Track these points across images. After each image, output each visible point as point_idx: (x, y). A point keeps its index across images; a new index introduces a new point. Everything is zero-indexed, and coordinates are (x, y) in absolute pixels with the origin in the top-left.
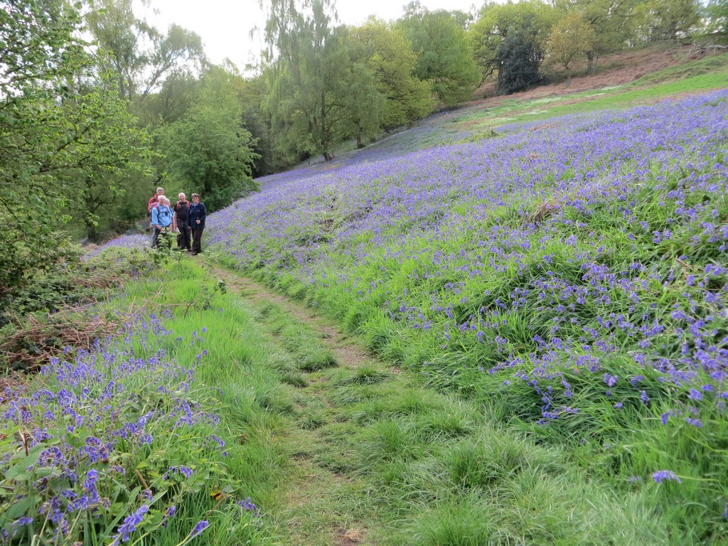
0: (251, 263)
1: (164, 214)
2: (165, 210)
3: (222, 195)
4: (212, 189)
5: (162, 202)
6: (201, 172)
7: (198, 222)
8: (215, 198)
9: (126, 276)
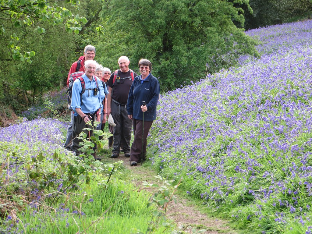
0: (231, 192)
1: (91, 92)
2: (93, 86)
3: (189, 58)
4: (174, 47)
5: (90, 72)
6: (158, 18)
7: (144, 108)
8: (178, 63)
9: (21, 199)
